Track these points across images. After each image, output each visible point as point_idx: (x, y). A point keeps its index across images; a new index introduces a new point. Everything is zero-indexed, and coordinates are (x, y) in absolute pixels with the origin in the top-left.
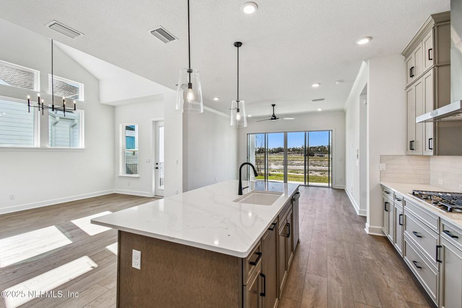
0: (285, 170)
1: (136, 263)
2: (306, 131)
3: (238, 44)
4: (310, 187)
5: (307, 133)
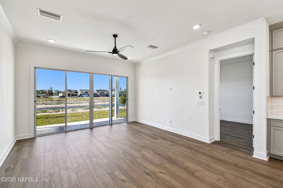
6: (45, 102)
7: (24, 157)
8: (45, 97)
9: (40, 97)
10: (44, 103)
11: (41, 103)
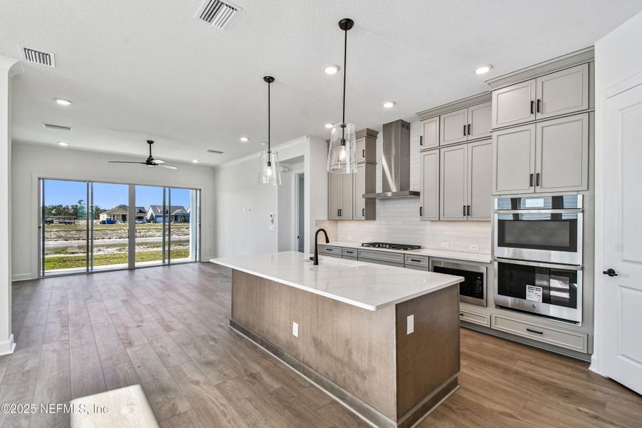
0: (132, 245)
1: (410, 329)
2: (165, 187)
3: (269, 80)
4: (172, 266)
5: (167, 189)
6: (62, 234)
7: (26, 293)
8: (65, 223)
9: (52, 222)
10: (61, 237)
11: (54, 236)
